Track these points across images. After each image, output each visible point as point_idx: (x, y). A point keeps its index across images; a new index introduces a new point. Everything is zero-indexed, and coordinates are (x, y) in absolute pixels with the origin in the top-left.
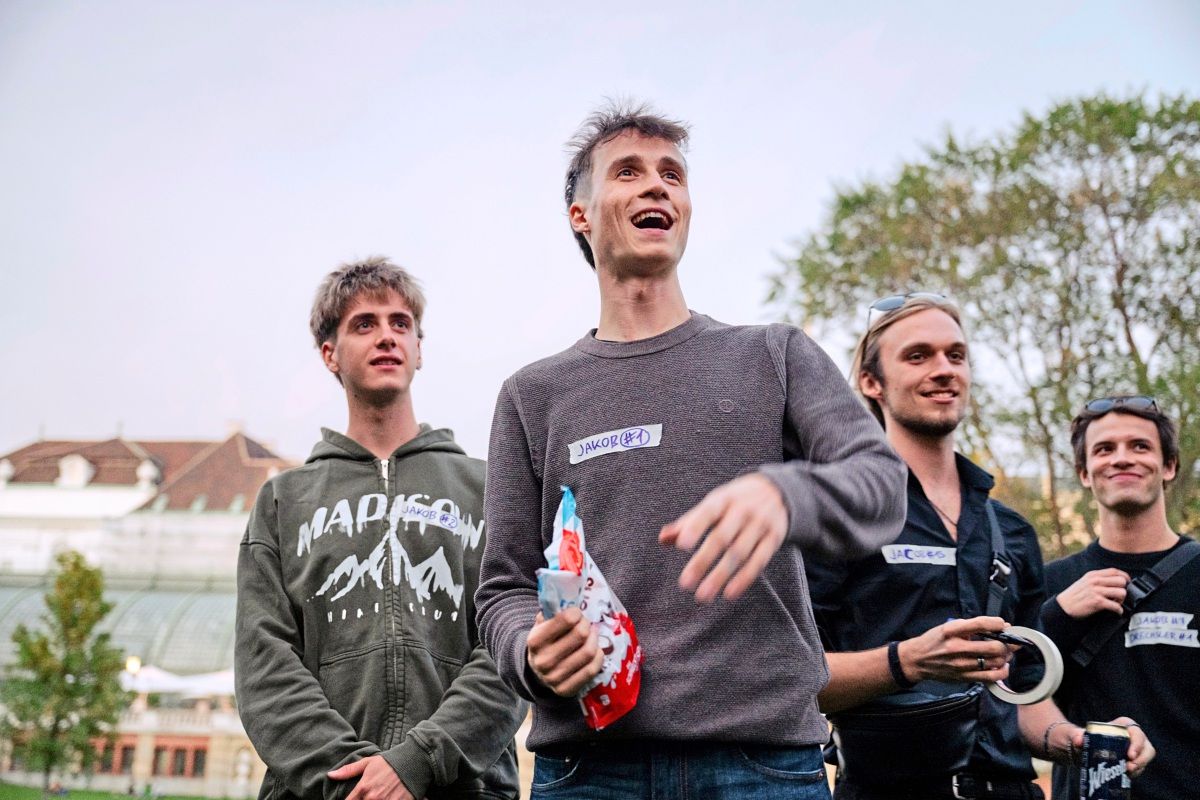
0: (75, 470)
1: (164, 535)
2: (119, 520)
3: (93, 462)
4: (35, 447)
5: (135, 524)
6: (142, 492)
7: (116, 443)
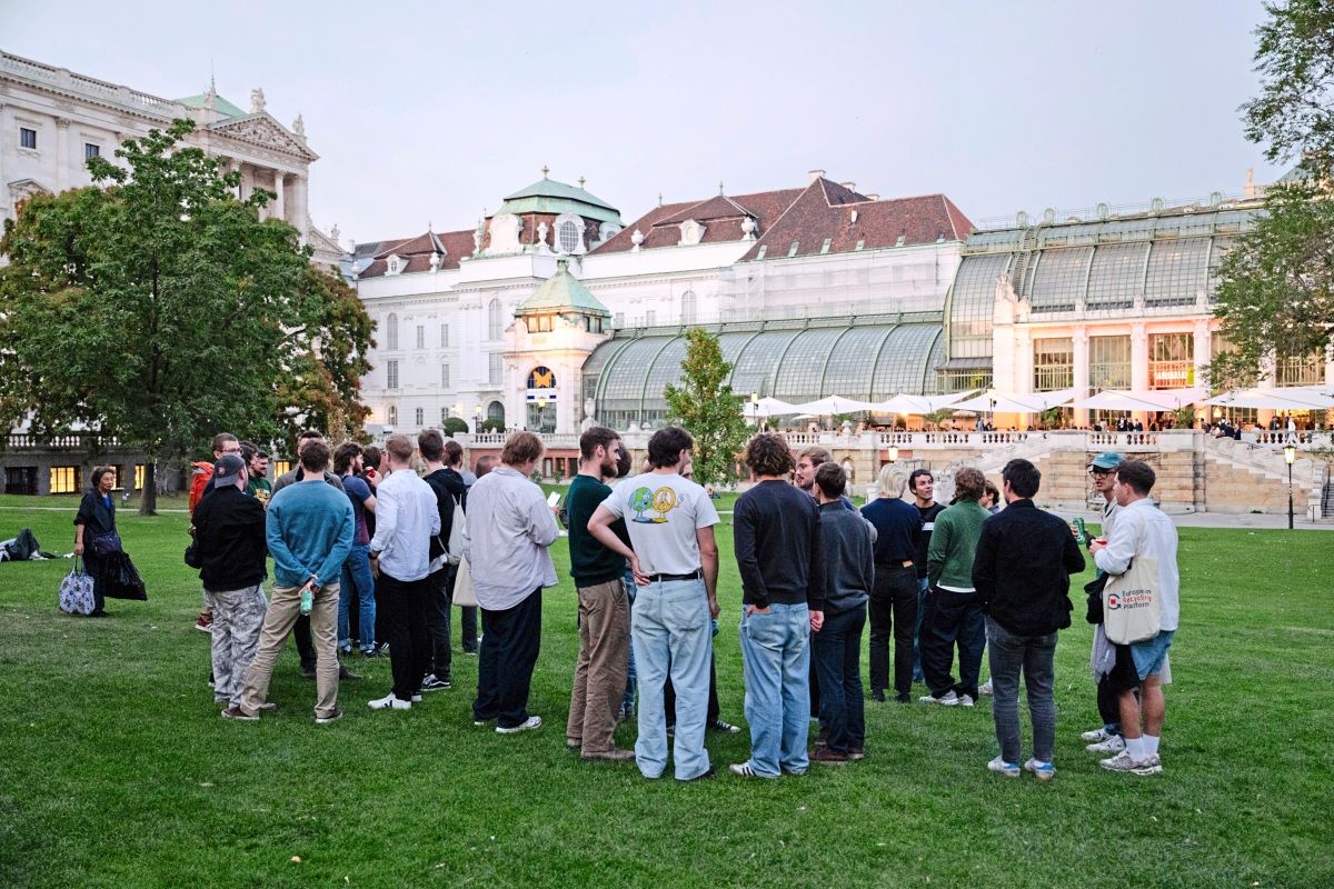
0: (691, 230)
1: (767, 278)
2: (730, 268)
3: (702, 222)
4: (657, 212)
5: (744, 271)
6: (747, 244)
7: (719, 200)
